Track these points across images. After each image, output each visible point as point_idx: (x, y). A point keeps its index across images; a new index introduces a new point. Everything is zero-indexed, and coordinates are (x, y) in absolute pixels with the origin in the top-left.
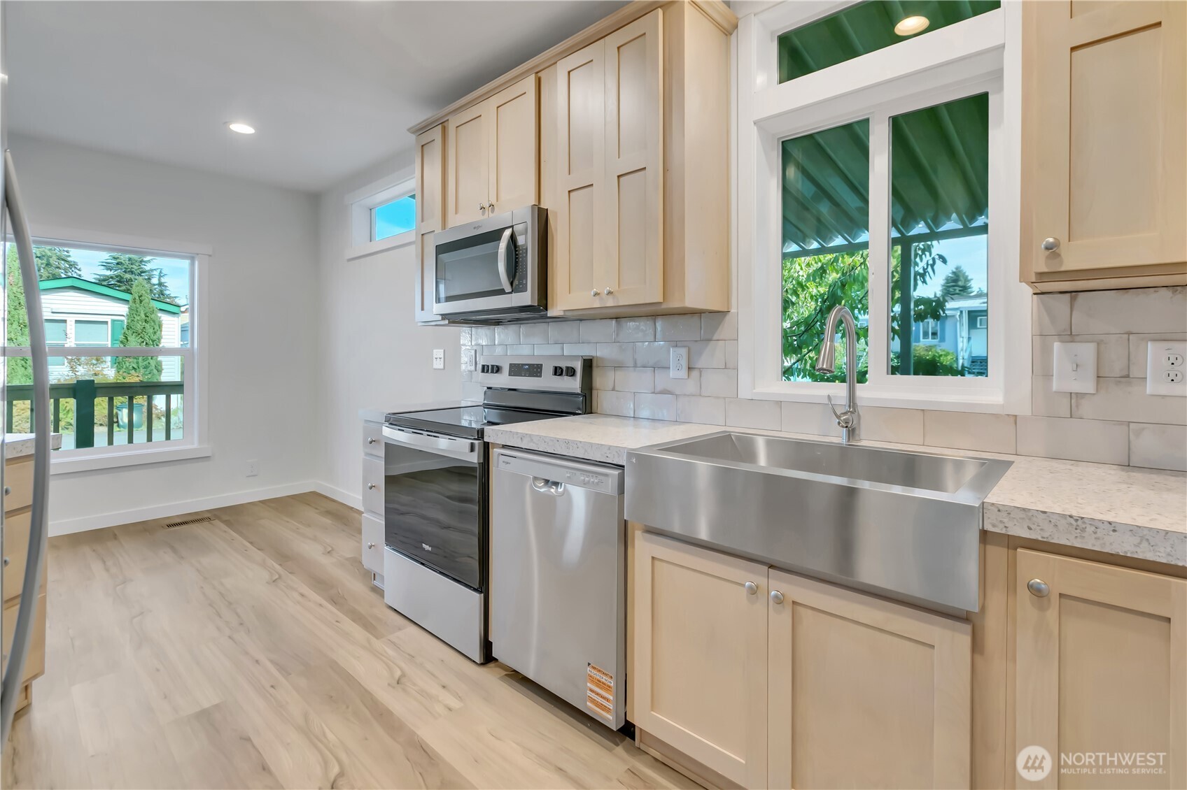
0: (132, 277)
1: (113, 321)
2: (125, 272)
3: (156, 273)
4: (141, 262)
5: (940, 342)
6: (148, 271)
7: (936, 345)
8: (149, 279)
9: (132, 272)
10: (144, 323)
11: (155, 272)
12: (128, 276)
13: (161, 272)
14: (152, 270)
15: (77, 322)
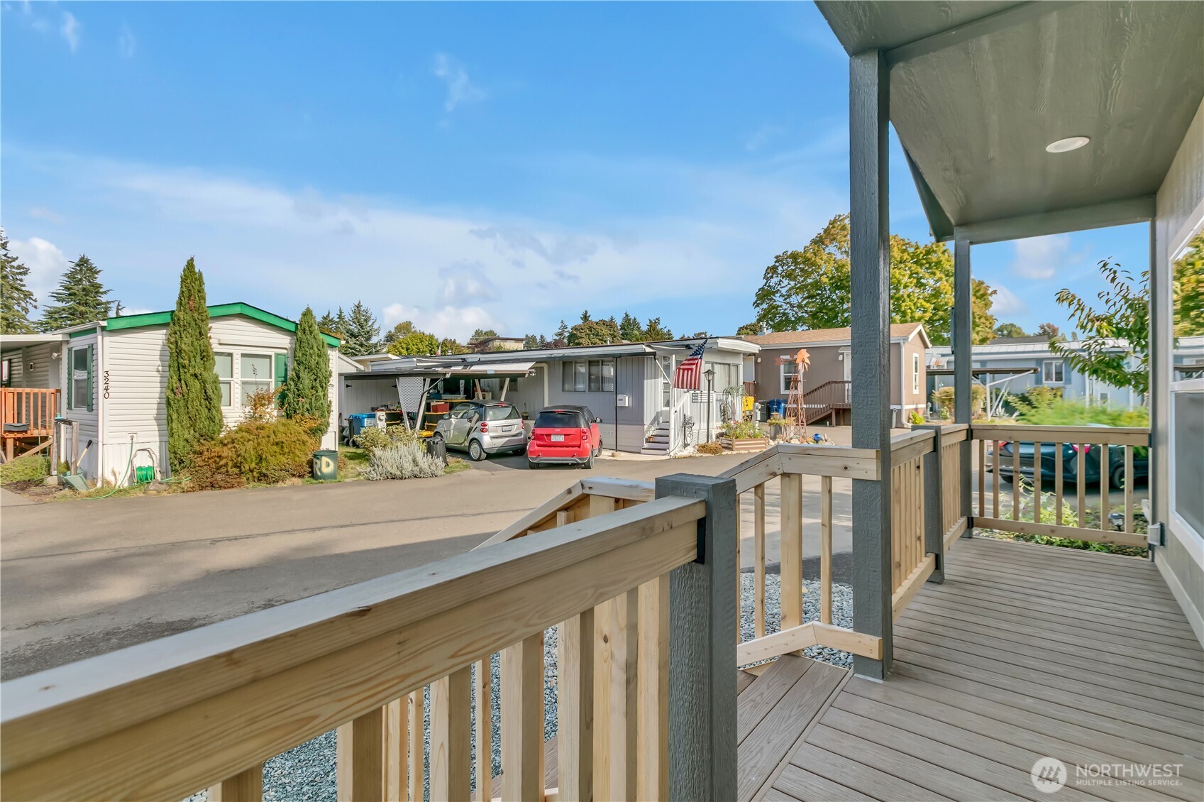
0: (87, 309)
1: (277, 355)
2: (79, 303)
3: (114, 306)
4: (96, 293)
5: (1065, 383)
6: (105, 303)
7: (1061, 387)
8: (106, 312)
9: (86, 304)
10: (317, 358)
11: (111, 305)
12: (82, 308)
13: (119, 305)
14: (109, 302)
15: (243, 355)
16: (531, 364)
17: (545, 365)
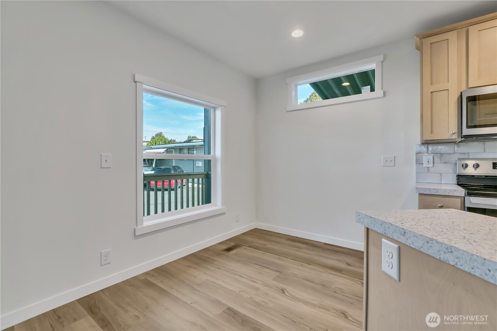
16: (165, 149)
17: (173, 150)
